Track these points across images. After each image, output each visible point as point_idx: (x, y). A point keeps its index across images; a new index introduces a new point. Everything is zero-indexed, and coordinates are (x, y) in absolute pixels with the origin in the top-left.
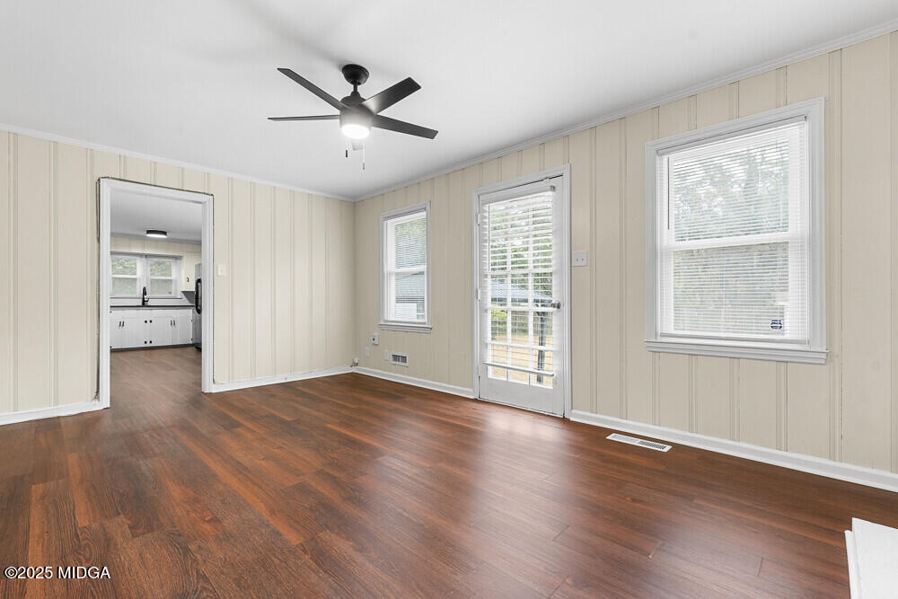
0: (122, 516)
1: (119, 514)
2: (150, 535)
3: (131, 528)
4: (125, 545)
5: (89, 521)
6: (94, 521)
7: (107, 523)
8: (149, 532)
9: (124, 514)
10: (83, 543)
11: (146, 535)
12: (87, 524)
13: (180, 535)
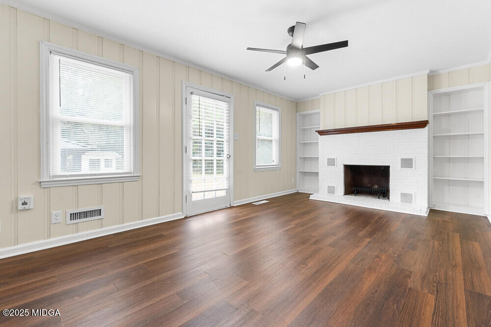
0: (409, 286)
1: (410, 289)
2: (405, 268)
3: (410, 277)
4: (418, 272)
5: (427, 295)
6: (424, 294)
7: (419, 288)
8: (405, 270)
9: (407, 286)
10: (435, 285)
11: (407, 269)
12: (430, 295)
13: (395, 261)
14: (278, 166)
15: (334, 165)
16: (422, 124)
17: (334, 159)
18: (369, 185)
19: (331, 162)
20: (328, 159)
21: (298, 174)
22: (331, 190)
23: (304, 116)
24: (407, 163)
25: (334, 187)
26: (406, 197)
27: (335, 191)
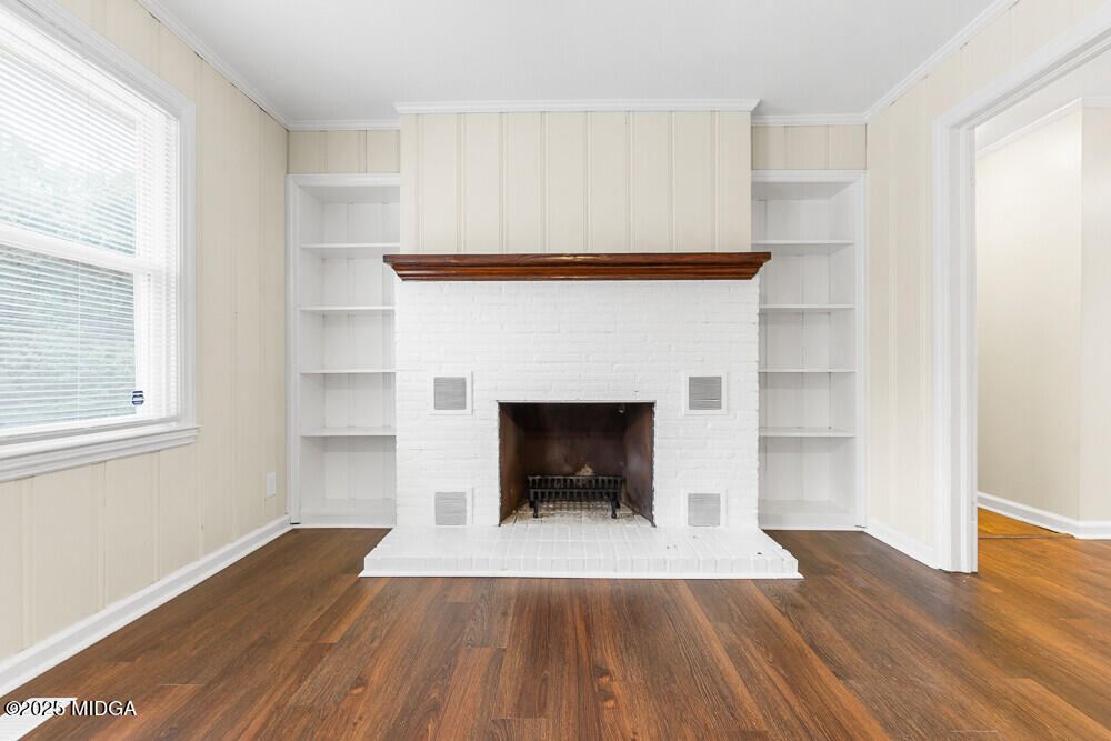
14: (174, 426)
15: (462, 406)
16: (741, 266)
17: (462, 382)
18: (567, 469)
19: (451, 393)
20: (438, 381)
21: (296, 448)
22: (450, 510)
23: (324, 200)
24: (705, 393)
25: (461, 497)
26: (704, 507)
27: (464, 511)
